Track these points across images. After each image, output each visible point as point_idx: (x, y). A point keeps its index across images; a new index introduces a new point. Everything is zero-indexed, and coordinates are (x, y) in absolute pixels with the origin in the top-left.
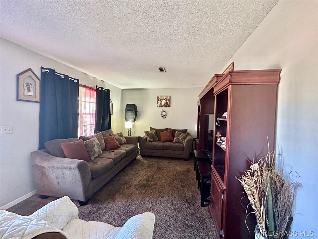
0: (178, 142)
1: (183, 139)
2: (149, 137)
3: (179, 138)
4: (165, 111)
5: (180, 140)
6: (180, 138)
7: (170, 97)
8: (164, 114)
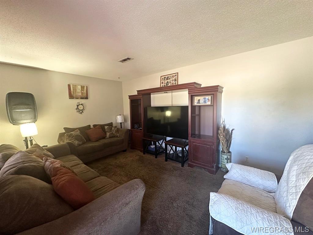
0: (113, 137)
1: (116, 132)
2: (77, 140)
3: (112, 132)
4: (82, 104)
5: (114, 134)
6: (114, 132)
7: (87, 86)
8: (81, 107)
